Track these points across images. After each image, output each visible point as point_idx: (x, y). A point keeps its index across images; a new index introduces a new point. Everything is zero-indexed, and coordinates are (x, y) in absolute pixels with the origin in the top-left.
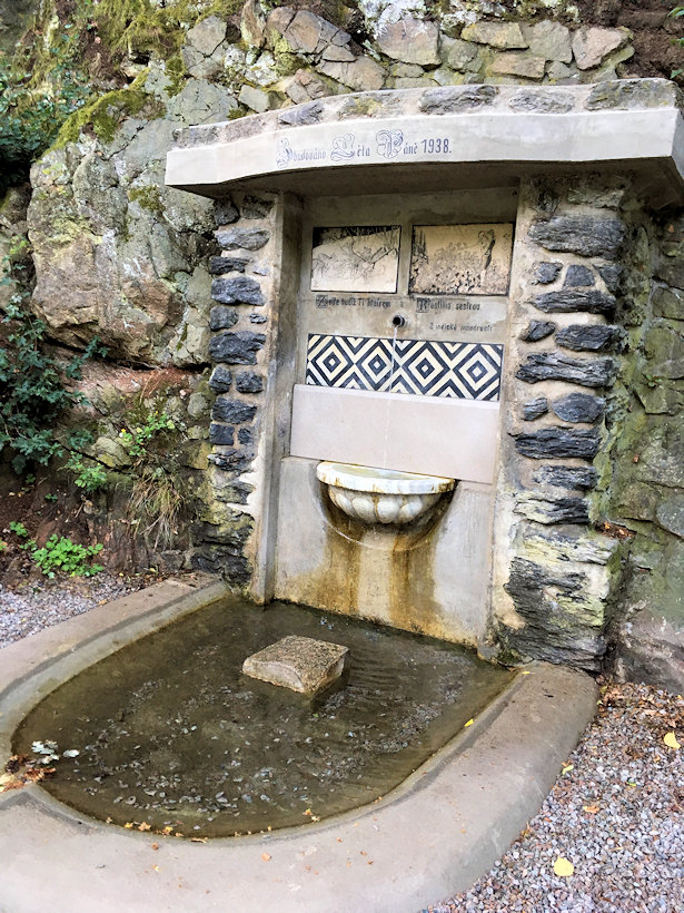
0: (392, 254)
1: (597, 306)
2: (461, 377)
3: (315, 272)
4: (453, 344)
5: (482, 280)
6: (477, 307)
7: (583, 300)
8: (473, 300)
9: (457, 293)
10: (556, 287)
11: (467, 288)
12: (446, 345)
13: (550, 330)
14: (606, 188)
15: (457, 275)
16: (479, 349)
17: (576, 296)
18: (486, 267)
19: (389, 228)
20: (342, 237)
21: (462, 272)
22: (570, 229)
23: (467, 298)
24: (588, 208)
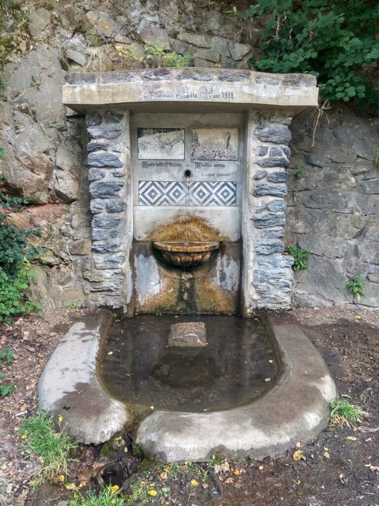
0: (181, 142)
1: (283, 164)
2: (218, 197)
3: (140, 150)
4: (214, 182)
5: (226, 154)
6: (223, 166)
7: (278, 162)
8: (222, 163)
9: (214, 160)
10: (267, 156)
11: (219, 157)
12: (210, 183)
13: (265, 175)
14: (285, 116)
15: (214, 151)
16: (226, 184)
17: (275, 160)
18: (227, 148)
19: (179, 129)
20: (154, 133)
21: (216, 150)
22: (272, 133)
23: (219, 162)
24: (278, 125)
